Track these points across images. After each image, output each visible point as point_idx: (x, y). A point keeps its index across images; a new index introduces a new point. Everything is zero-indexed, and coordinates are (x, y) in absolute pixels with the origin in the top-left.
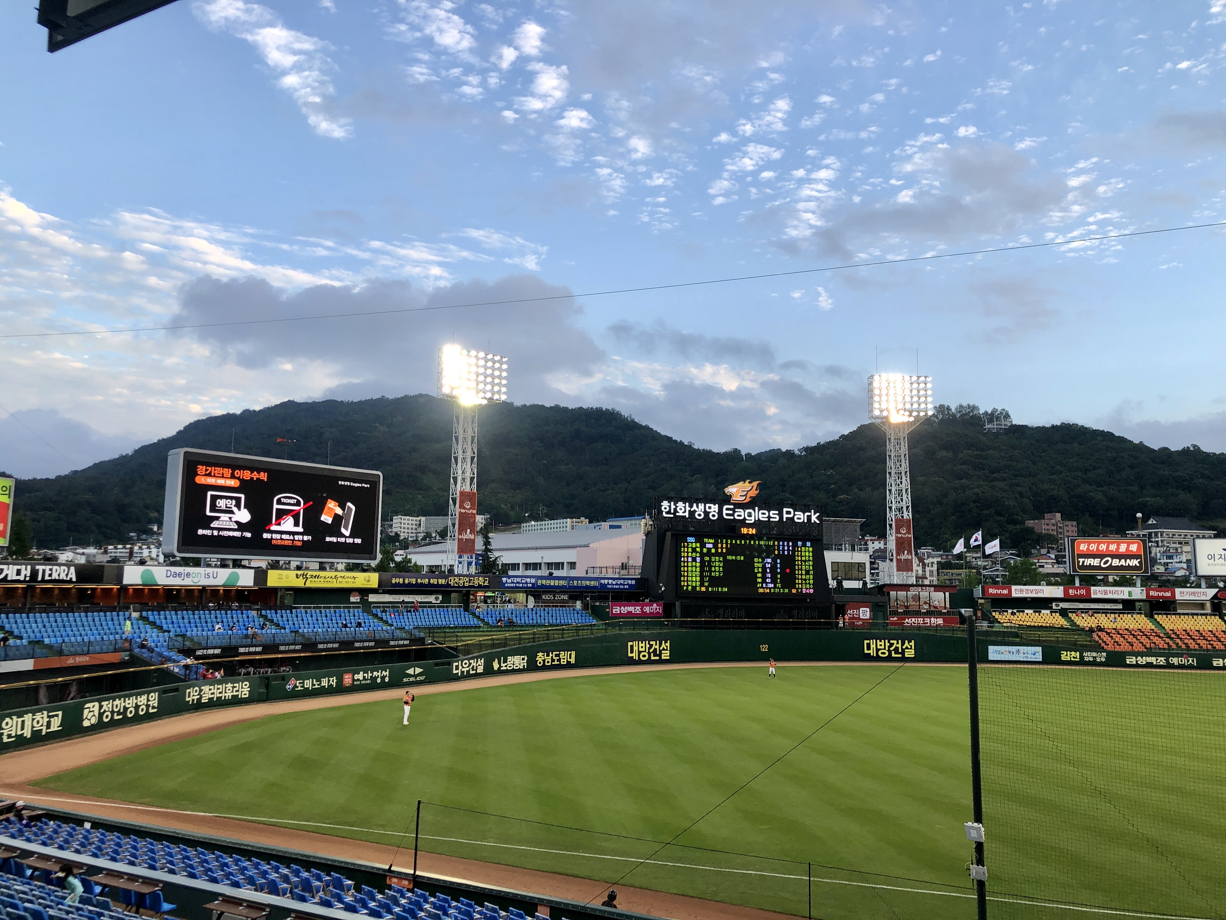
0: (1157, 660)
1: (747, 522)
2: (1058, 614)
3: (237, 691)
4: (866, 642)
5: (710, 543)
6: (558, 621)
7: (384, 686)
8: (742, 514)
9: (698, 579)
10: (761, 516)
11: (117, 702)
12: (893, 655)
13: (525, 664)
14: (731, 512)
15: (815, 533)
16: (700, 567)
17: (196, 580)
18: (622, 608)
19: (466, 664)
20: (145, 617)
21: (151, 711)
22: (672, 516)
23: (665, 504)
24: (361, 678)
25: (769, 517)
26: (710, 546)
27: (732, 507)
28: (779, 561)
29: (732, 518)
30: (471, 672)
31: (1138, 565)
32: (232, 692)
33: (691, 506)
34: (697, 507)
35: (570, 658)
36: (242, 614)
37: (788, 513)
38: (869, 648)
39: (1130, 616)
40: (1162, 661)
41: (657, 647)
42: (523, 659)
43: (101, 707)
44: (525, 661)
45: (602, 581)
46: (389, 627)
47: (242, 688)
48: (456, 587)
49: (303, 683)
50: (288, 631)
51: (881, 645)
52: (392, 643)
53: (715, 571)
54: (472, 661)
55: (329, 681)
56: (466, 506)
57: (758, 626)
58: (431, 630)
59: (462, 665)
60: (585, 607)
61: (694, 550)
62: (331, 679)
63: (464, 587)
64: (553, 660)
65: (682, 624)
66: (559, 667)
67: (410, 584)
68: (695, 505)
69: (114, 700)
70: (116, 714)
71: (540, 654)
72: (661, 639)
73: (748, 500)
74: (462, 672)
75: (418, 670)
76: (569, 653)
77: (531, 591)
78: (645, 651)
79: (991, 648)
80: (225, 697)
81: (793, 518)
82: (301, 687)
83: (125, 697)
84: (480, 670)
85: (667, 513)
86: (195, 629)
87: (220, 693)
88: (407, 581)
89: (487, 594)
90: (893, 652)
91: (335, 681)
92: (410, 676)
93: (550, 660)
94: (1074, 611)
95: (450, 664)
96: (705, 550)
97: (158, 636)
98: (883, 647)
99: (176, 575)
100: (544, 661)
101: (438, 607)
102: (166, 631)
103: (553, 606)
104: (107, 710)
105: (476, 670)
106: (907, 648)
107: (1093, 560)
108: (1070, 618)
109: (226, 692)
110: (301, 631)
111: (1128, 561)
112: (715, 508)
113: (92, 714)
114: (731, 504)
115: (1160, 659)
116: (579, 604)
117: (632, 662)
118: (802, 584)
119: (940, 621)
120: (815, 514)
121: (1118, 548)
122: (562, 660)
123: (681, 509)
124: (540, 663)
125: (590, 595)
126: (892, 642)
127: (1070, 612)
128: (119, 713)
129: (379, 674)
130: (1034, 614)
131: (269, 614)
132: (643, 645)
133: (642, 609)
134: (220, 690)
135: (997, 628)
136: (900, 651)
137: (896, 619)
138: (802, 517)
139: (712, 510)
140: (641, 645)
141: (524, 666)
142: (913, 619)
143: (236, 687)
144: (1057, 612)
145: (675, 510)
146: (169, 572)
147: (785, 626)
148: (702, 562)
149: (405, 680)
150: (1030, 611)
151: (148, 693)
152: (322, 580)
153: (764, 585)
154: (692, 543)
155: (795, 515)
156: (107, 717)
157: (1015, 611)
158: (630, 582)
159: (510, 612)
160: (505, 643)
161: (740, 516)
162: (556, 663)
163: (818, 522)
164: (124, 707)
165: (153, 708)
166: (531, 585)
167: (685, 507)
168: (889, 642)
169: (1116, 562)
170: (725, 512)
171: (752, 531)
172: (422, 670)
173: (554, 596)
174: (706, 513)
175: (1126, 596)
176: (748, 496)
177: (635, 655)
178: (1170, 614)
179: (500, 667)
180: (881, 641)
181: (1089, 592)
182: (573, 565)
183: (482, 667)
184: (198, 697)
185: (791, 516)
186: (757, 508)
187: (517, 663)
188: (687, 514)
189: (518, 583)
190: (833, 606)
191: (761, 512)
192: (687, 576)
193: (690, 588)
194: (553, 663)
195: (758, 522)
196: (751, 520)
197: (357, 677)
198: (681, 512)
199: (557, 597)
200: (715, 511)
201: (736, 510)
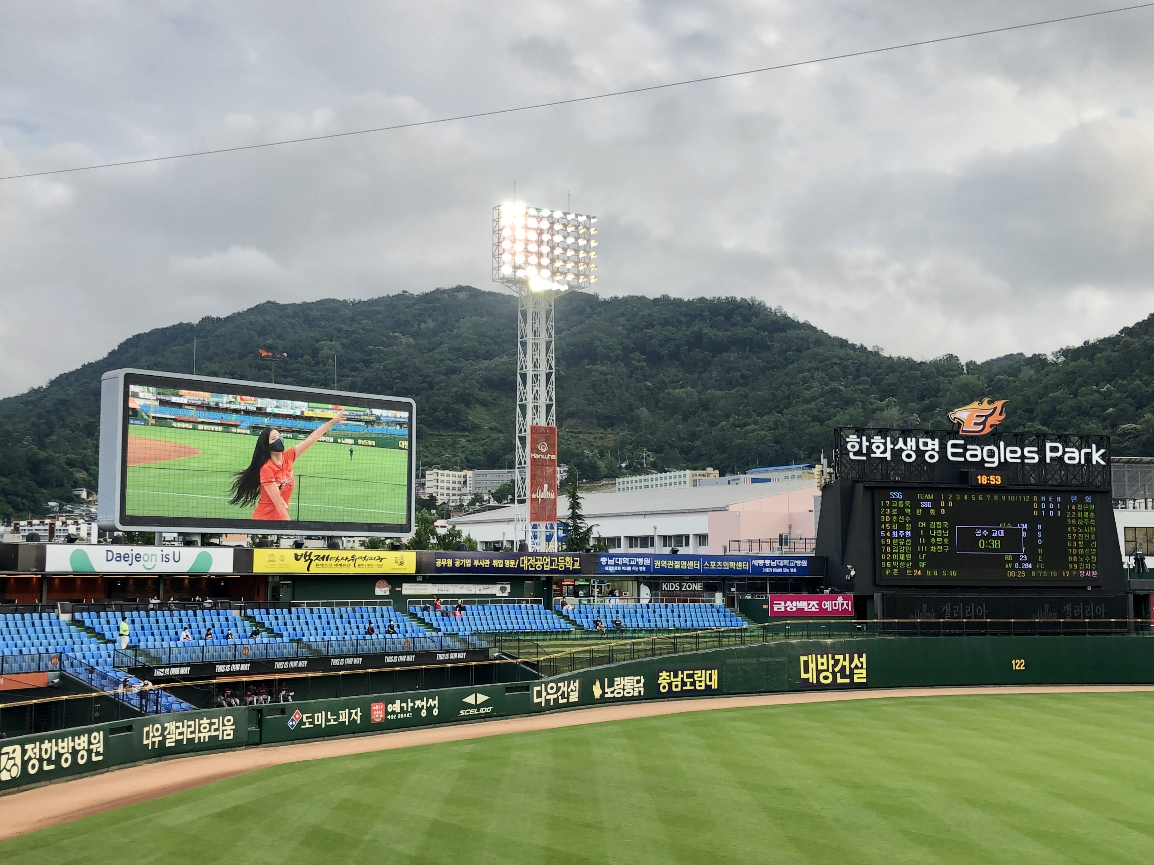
1: (986, 465)
3: (216, 730)
5: (927, 500)
6: (689, 624)
7: (431, 722)
8: (979, 452)
9: (909, 556)
10: (1009, 455)
11: (46, 745)
13: (642, 689)
14: (961, 450)
15: (1098, 481)
16: (912, 538)
17: (149, 565)
18: (789, 603)
19: (552, 688)
20: (79, 621)
21: (95, 759)
22: (864, 458)
23: (853, 439)
24: (398, 710)
25: (1023, 457)
26: (928, 505)
27: (962, 442)
28: (1039, 527)
29: (962, 459)
30: (561, 701)
32: (210, 731)
33: (894, 442)
34: (905, 443)
36: (218, 615)
37: (1053, 450)
41: (847, 663)
42: (638, 682)
43: (24, 752)
44: (641, 685)
45: (756, 562)
46: (434, 634)
47: (224, 725)
48: (532, 572)
49: (312, 717)
50: (286, 639)
52: (441, 657)
53: (936, 544)
54: (561, 684)
55: (350, 714)
56: (542, 449)
57: (1007, 630)
58: (496, 637)
59: (546, 690)
60: (730, 602)
61: (901, 511)
62: (354, 711)
63: (543, 571)
64: (684, 684)
65: (885, 628)
66: (694, 694)
67: (462, 569)
68: (901, 440)
69: (42, 742)
70: (45, 763)
71: (664, 674)
72: (852, 650)
73: (988, 430)
74: (547, 701)
75: (482, 698)
76: (708, 672)
77: (644, 578)
78: (827, 670)
80: (199, 738)
81: (1061, 458)
82: (310, 723)
83: (57, 737)
84: (574, 697)
85: (855, 454)
86: (151, 638)
87: (192, 732)
88: (458, 564)
89: (577, 583)
91: (359, 714)
92: (469, 706)
93: (679, 684)
95: (527, 688)
96: (919, 512)
97: (98, 648)
99: (120, 557)
100: (670, 684)
101: (506, 602)
102: (109, 641)
103: (679, 601)
104: (33, 756)
105: (568, 698)
109: (200, 732)
110: (305, 639)
112: (934, 444)
113: (11, 762)
114: (961, 438)
116: (719, 598)
117: (807, 687)
118: (1078, 562)
120: (1097, 451)
122: (698, 684)
123: (878, 447)
124: (664, 687)
125: (735, 583)
128: (50, 761)
129: (424, 703)
131: (258, 614)
132: (824, 660)
133: (819, 605)
134: (192, 729)
138: (1076, 455)
139: (930, 447)
140: (820, 660)
141: (640, 692)
143: (214, 724)
145: (869, 448)
146: (110, 554)
147: (1051, 630)
148: (915, 530)
149: (463, 713)
151: (90, 732)
152: (333, 562)
153: (1017, 566)
154: (898, 500)
155: (1064, 452)
156: (33, 766)
158: (798, 563)
159: (613, 611)
160: (609, 657)
161: (975, 456)
162: (688, 687)
163: (1103, 463)
164: (57, 752)
165: (98, 754)
166: (644, 569)
167: (885, 444)
170: (950, 450)
171: (996, 480)
172: (487, 698)
173: (681, 586)
174: (920, 453)
176: (988, 424)
177: (811, 677)
179: (604, 693)
182: (703, 539)
183: (576, 694)
184: (161, 738)
185: (1059, 454)
186: (1002, 444)
187: (629, 687)
188: (888, 455)
189: (625, 565)
190: (1131, 597)
191: (1009, 449)
192: (891, 553)
193: (896, 571)
194: (684, 688)
195: (1004, 465)
196: (993, 462)
197: (390, 708)
198: (878, 452)
199: (686, 587)
200: (933, 450)
201: (969, 447)
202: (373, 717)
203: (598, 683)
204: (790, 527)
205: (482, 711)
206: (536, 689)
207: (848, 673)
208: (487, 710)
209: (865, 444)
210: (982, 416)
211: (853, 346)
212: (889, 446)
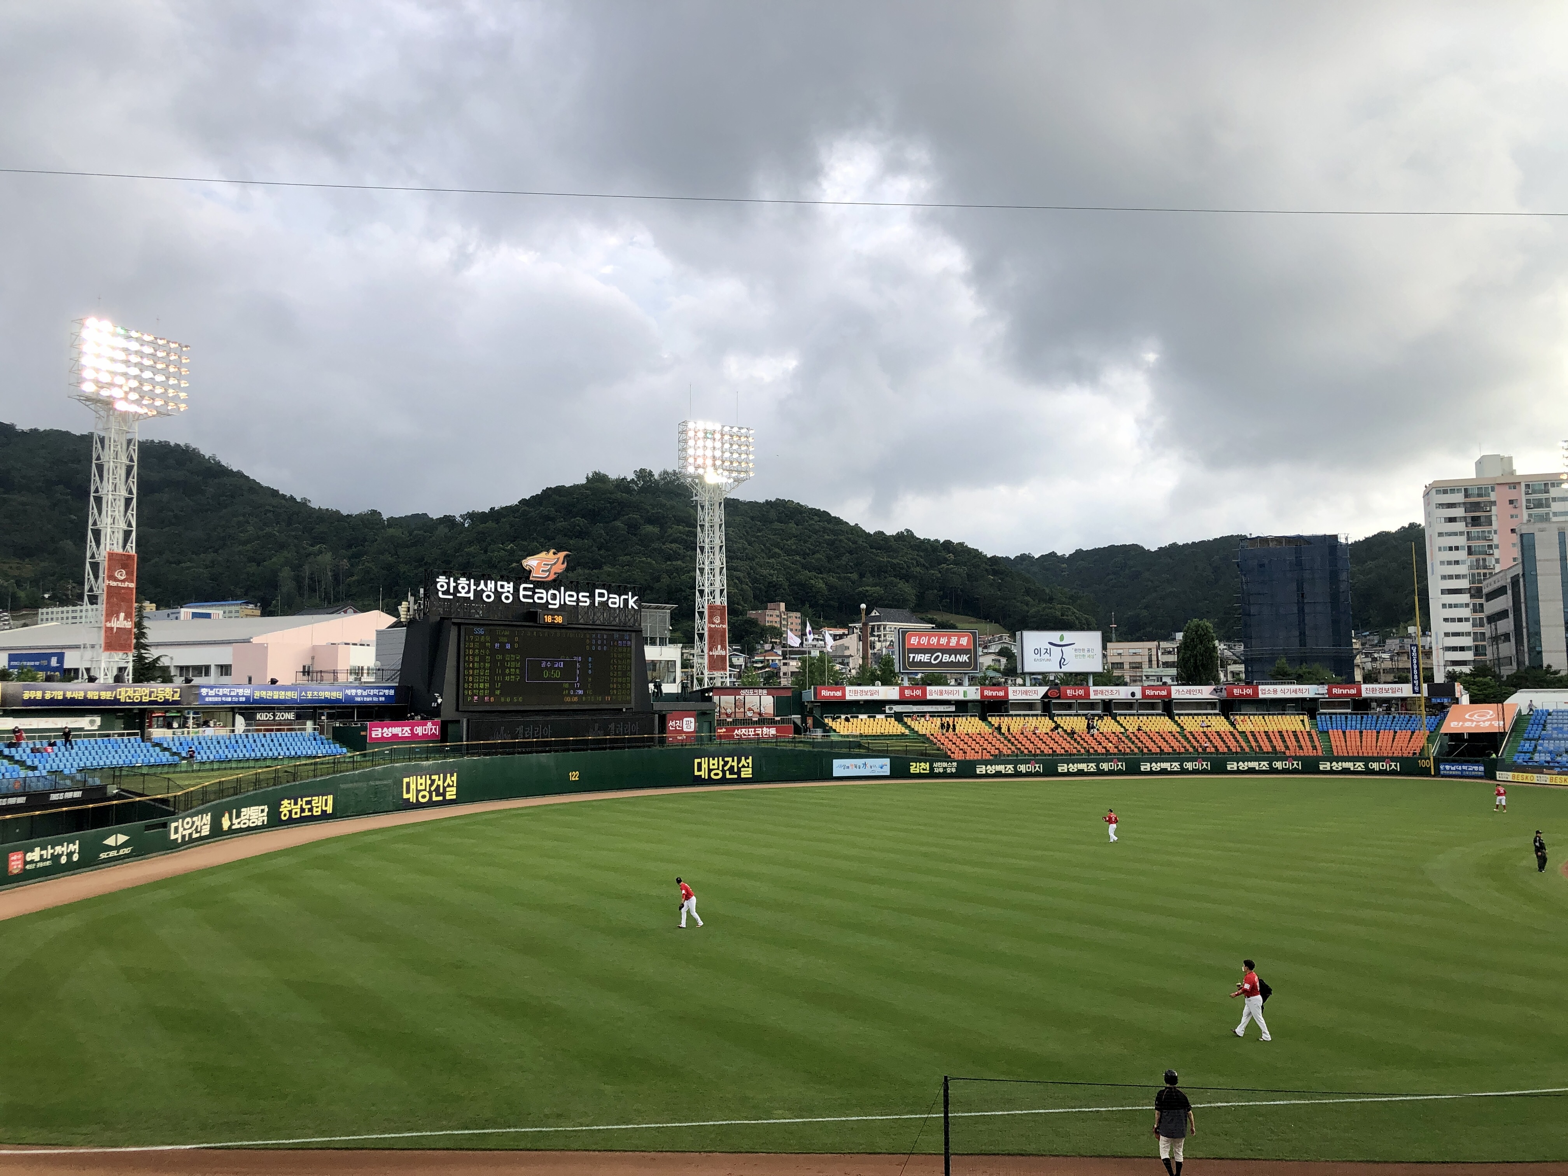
0: (1005, 768)
1: (550, 606)
2: (893, 719)
4: (697, 761)
5: (504, 636)
7: (71, 868)
8: (544, 596)
9: (487, 685)
10: (567, 599)
12: (728, 776)
13: (266, 819)
14: (530, 593)
15: (632, 622)
16: (490, 669)
18: (385, 729)
22: (451, 597)
23: (442, 580)
24: (37, 859)
25: (578, 600)
26: (505, 640)
27: (532, 586)
28: (590, 659)
29: (531, 601)
30: (195, 836)
31: (967, 661)
33: (477, 584)
34: (486, 585)
35: (326, 805)
37: (601, 595)
38: (700, 769)
39: (964, 718)
40: (1010, 769)
41: (441, 783)
42: (263, 811)
44: (265, 814)
48: (130, 704)
51: (714, 764)
52: (54, 797)
53: (510, 674)
57: (565, 747)
58: (115, 773)
59: (183, 826)
60: (323, 729)
61: (482, 646)
63: (141, 703)
64: (303, 810)
65: (470, 750)
66: (312, 819)
67: (53, 701)
68: (482, 582)
71: (285, 802)
72: (443, 771)
73: (552, 577)
75: (122, 838)
76: (325, 798)
77: (240, 708)
78: (425, 790)
79: (836, 763)
81: (606, 603)
84: (206, 831)
85: (444, 593)
88: (48, 696)
89: (168, 714)
90: (728, 772)
92: (110, 848)
93: (299, 811)
94: (909, 715)
95: (165, 825)
96: (497, 645)
98: (716, 767)
100: (290, 812)
101: (99, 736)
103: (277, 730)
106: (743, 766)
107: (923, 655)
108: (907, 723)
111: (958, 656)
112: (509, 587)
114: (532, 582)
115: (1008, 767)
116: (309, 726)
117: (408, 806)
118: (617, 689)
119: (773, 731)
120: (632, 597)
121: (949, 642)
122: (315, 809)
123: (463, 588)
124: (285, 815)
125: (326, 712)
126: (726, 759)
127: (906, 716)
129: (64, 849)
130: (868, 719)
132: (423, 781)
133: (412, 730)
135: (834, 738)
136: (736, 770)
137: (724, 730)
138: (617, 600)
139: (506, 590)
140: (420, 781)
141: (263, 821)
142: (743, 730)
144: (891, 717)
145: (456, 588)
147: (599, 745)
148: (493, 662)
149: (103, 856)
150: (863, 717)
153: (572, 692)
154: (481, 635)
155: (609, 598)
157: (849, 716)
158: (387, 691)
159: (215, 742)
160: (237, 787)
161: (542, 598)
162: (307, 813)
163: (636, 607)
166: (244, 699)
167: (469, 585)
168: (723, 760)
169: (946, 658)
170: (522, 593)
171: (559, 620)
172: (127, 838)
173: (274, 715)
174: (498, 594)
175: (961, 697)
176: (552, 572)
177: (411, 797)
178: (1003, 716)
180: (714, 759)
181: (924, 693)
182: (225, 670)
183: (208, 827)
185: (605, 599)
186: (562, 588)
188: (471, 595)
189: (225, 696)
190: (655, 716)
191: (568, 593)
192: (473, 682)
193: (476, 698)
194: (303, 815)
195: (563, 607)
196: (555, 604)
197: (30, 857)
198: (463, 591)
199: (280, 716)
200: (508, 592)
201: (537, 590)
202: (10, 869)
203: (227, 815)
204: (313, 658)
205: (121, 852)
206: (173, 825)
207: (441, 791)
208: (127, 851)
209: (452, 584)
210: (548, 565)
211: (284, 496)
212: (473, 587)
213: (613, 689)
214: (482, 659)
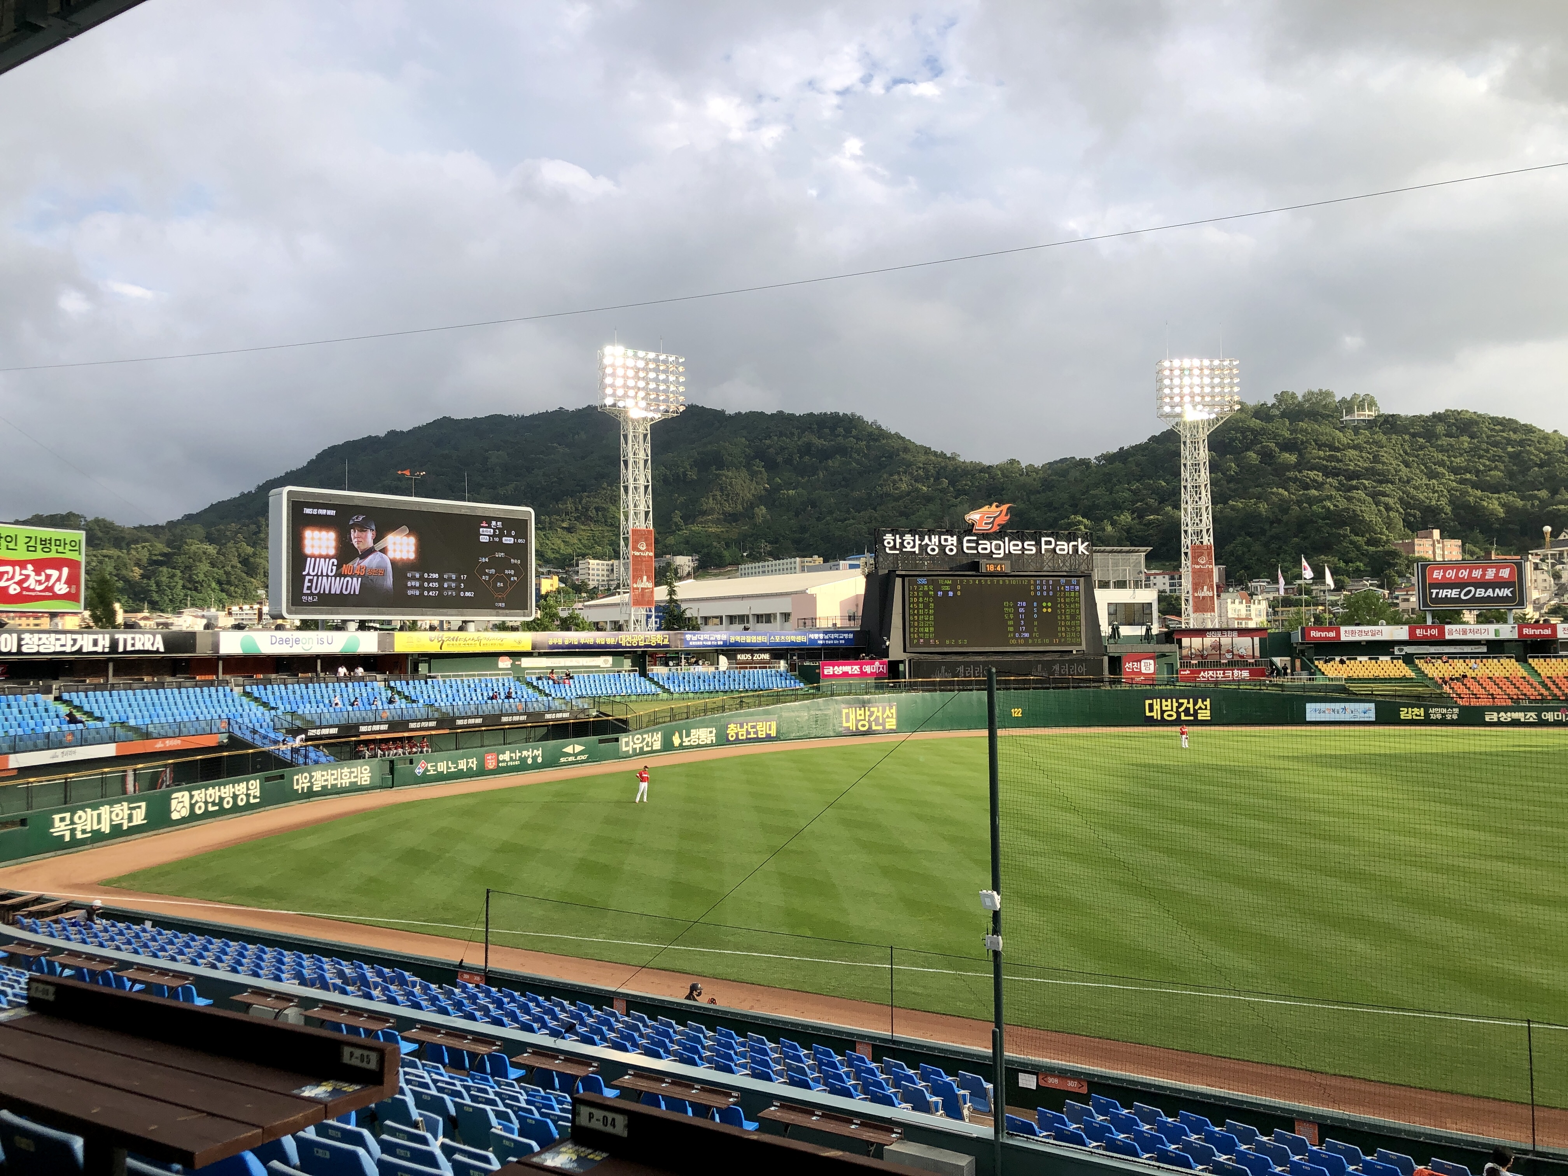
0: (1526, 715)
1: (994, 556)
2: (1401, 661)
3: (356, 777)
4: (1148, 702)
5: (946, 585)
6: (756, 686)
7: (536, 766)
8: (988, 546)
9: (932, 629)
10: (1012, 548)
11: (210, 791)
13: (714, 739)
14: (974, 545)
15: (1083, 567)
16: (935, 614)
17: (307, 647)
18: (836, 668)
19: (638, 739)
20: (249, 693)
21: (252, 801)
22: (898, 552)
23: (888, 537)
24: (508, 759)
25: (1023, 549)
26: (948, 588)
27: (975, 538)
28: (1035, 604)
29: (975, 552)
30: (646, 749)
31: (1510, 595)
32: (350, 778)
33: (922, 540)
34: (930, 540)
35: (770, 730)
37: (1047, 543)
38: (1151, 710)
39: (1495, 660)
40: (1532, 716)
41: (880, 714)
42: (711, 732)
43: (192, 797)
44: (713, 734)
45: (812, 636)
46: (545, 698)
47: (362, 773)
48: (629, 647)
49: (436, 766)
50: (420, 705)
51: (1167, 706)
52: (548, 716)
54: (645, 736)
55: (468, 763)
56: (641, 548)
57: (1006, 685)
58: (597, 699)
59: (633, 741)
60: (792, 667)
61: (926, 594)
62: (470, 761)
63: (638, 647)
64: (748, 733)
65: (911, 687)
66: (757, 740)
67: (571, 646)
68: (926, 537)
69: (207, 789)
70: (210, 805)
71: (732, 726)
72: (885, 704)
73: (996, 528)
74: (634, 749)
75: (579, 748)
76: (768, 723)
77: (722, 650)
79: (1309, 706)
80: (341, 784)
81: (1054, 550)
82: (434, 770)
83: (220, 785)
84: (657, 746)
85: (891, 549)
86: (308, 706)
87: (335, 779)
88: (567, 642)
89: (667, 655)
91: (475, 762)
92: (569, 755)
93: (745, 733)
94: (1421, 656)
95: (617, 740)
96: (940, 593)
97: (263, 714)
98: (1169, 708)
99: (282, 641)
100: (737, 734)
101: (607, 671)
102: (273, 708)
103: (751, 668)
104: (199, 800)
105: (652, 746)
106: (1200, 708)
107: (1450, 591)
108: (1417, 665)
109: (342, 779)
110: (436, 704)
111: (1497, 590)
112: (953, 540)
113: (181, 805)
114: (975, 535)
115: (1529, 714)
116: (783, 665)
117: (848, 734)
118: (1065, 632)
119: (1245, 674)
120: (1083, 543)
121: (1484, 575)
122: (760, 733)
123: (909, 543)
124: (732, 736)
125: (796, 653)
126: (1181, 701)
127: (1417, 658)
128: (214, 804)
129: (530, 753)
130: (1369, 662)
131: (398, 685)
133: (861, 668)
134: (335, 777)
135: (1320, 681)
136: (1192, 712)
137: (1188, 672)
138: (1066, 547)
139: (949, 543)
142: (1211, 672)
143: (353, 772)
144: (1400, 658)
145: (902, 544)
146: (274, 638)
147: (1043, 685)
148: (937, 608)
149: (562, 760)
150: (1364, 659)
151: (248, 781)
152: (462, 642)
153: (1017, 635)
154: (924, 585)
155: (1056, 545)
156: (200, 808)
157: (1345, 658)
158: (846, 635)
159: (696, 678)
160: (685, 713)
161: (985, 549)
162: (752, 736)
163: (1087, 553)
164: (220, 797)
165: (255, 797)
166: (721, 643)
167: (914, 541)
168: (1177, 701)
169: (1481, 593)
170: (965, 545)
171: (1003, 568)
173: (753, 656)
174: (942, 548)
175: (1492, 636)
178: (1549, 657)
179: (682, 742)
180: (1166, 701)
181: (1442, 632)
182: (787, 616)
184: (309, 784)
185: (1052, 546)
186: (1007, 539)
187: (703, 737)
188: (917, 550)
189: (706, 640)
190: (1106, 659)
191: (1012, 543)
192: (918, 627)
193: (922, 641)
194: (748, 736)
195: (1009, 555)
196: (1000, 554)
197: (501, 757)
198: (909, 546)
199: (757, 657)
200: (952, 544)
201: (980, 542)
205: (578, 758)
208: (584, 757)
209: (898, 541)
211: (935, 453)
212: (918, 542)
213: (1061, 632)
214: (926, 606)
